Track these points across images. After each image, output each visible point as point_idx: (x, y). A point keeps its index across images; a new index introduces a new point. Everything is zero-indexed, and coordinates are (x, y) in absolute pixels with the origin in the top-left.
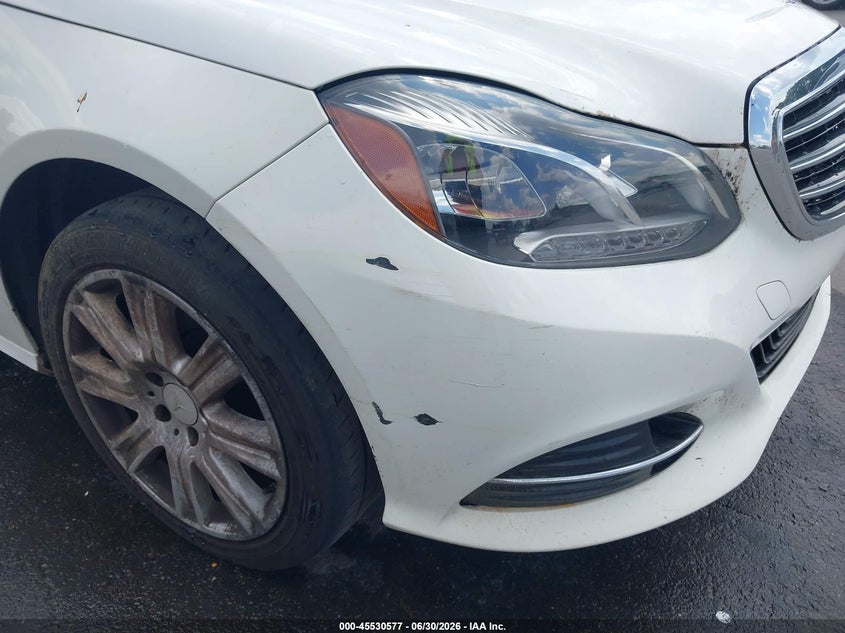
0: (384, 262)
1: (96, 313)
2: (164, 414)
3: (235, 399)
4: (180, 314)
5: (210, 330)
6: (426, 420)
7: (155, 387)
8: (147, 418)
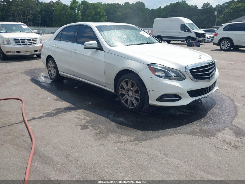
0: (151, 77)
1: (123, 84)
2: (128, 95)
3: (136, 92)
4: (133, 83)
5: (135, 84)
6: (153, 91)
7: (128, 92)
8: (127, 95)
